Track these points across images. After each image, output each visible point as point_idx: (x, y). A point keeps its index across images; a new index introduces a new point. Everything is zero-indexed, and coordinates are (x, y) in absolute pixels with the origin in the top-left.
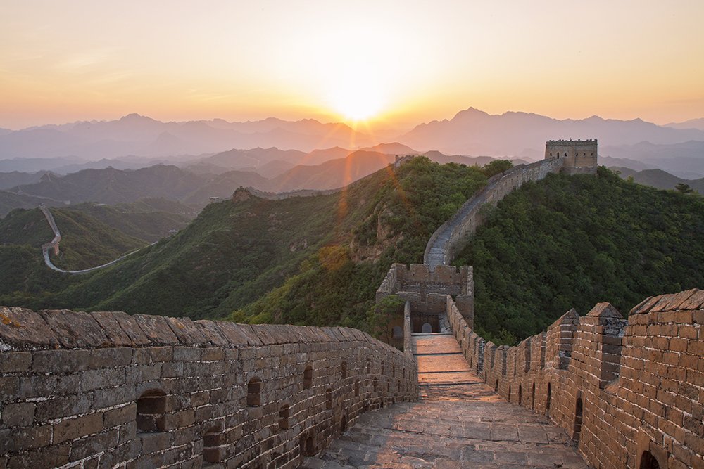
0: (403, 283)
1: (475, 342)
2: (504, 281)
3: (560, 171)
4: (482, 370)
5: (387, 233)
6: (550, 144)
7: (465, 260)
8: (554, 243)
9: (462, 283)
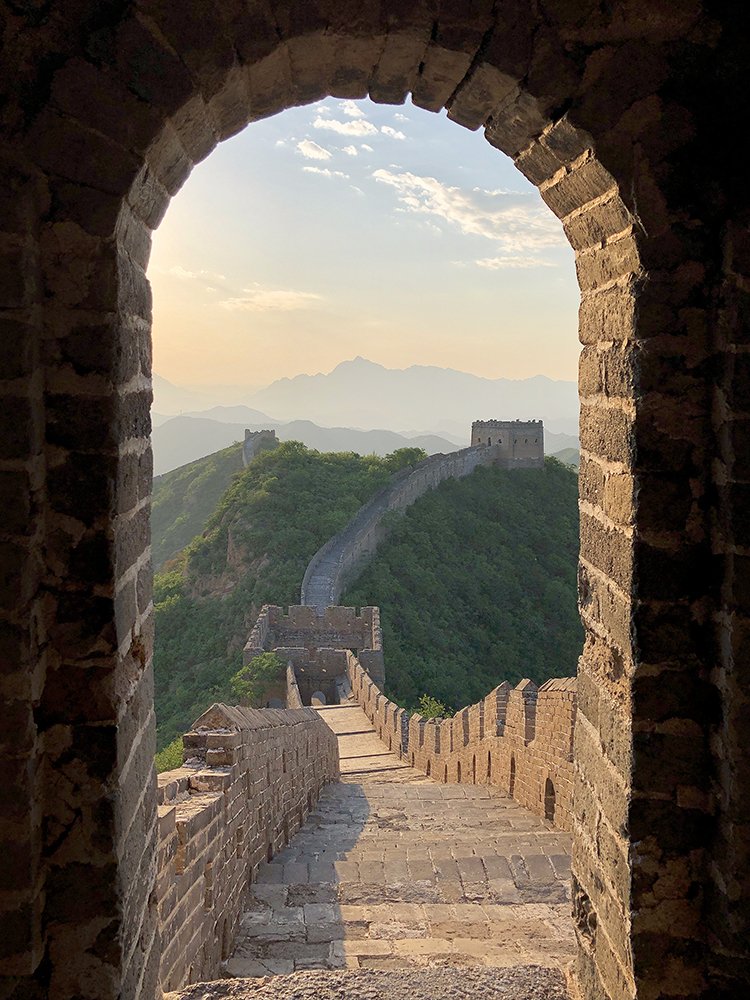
0: (277, 634)
1: (395, 715)
2: (420, 623)
3: (494, 463)
4: (406, 752)
5: (244, 554)
6: (478, 426)
7: (363, 593)
8: (489, 566)
9: (365, 632)
